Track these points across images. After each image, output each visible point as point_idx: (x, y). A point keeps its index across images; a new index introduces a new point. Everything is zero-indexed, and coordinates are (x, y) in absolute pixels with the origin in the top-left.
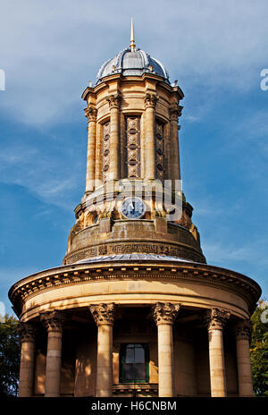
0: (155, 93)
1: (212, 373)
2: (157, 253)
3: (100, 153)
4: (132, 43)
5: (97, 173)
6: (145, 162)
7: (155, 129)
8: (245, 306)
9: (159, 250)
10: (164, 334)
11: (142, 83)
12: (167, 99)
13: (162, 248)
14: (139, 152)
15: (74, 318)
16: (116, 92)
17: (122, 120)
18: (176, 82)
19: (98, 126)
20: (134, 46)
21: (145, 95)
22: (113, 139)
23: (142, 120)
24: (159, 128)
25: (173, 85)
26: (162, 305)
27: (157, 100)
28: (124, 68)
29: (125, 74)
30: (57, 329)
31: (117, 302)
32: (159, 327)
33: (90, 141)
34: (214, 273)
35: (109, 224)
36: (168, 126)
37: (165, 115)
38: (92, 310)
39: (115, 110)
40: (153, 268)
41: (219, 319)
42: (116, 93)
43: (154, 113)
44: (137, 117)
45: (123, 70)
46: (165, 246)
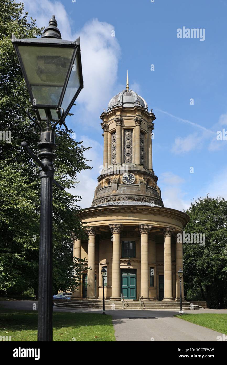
0: (141, 118)
1: (165, 255)
2: (140, 201)
3: (111, 149)
4: (127, 86)
5: (109, 160)
6: (134, 154)
7: (140, 136)
9: (142, 199)
10: (144, 238)
11: (134, 111)
12: (146, 120)
13: (143, 198)
14: (131, 149)
15: (100, 229)
16: (119, 116)
17: (123, 132)
18: (152, 110)
19: (109, 134)
20: (129, 88)
21: (135, 118)
22: (118, 142)
23: (133, 132)
24: (142, 136)
25: (150, 112)
26: (144, 225)
27: (141, 121)
28: (124, 102)
29: (125, 106)
30: (93, 234)
31: (122, 224)
32: (142, 235)
33: (105, 142)
34: (169, 211)
35: (117, 186)
36: (147, 135)
37: (146, 129)
38: (110, 227)
39: (119, 127)
41: (170, 232)
43: (140, 128)
44: (130, 130)
45: (123, 103)
46: (145, 197)
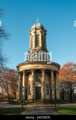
0: (42, 31)
8: (57, 69)
10: (43, 74)
11: (39, 29)
12: (44, 32)
14: (39, 42)
15: (28, 71)
17: (36, 36)
21: (40, 31)
24: (43, 37)
25: (45, 29)
26: (43, 69)
29: (37, 27)
33: (30, 40)
37: (44, 35)
38: (31, 70)
39: (35, 34)
40: (41, 62)
41: (53, 71)
42: (35, 31)
43: (41, 35)
44: (38, 35)
